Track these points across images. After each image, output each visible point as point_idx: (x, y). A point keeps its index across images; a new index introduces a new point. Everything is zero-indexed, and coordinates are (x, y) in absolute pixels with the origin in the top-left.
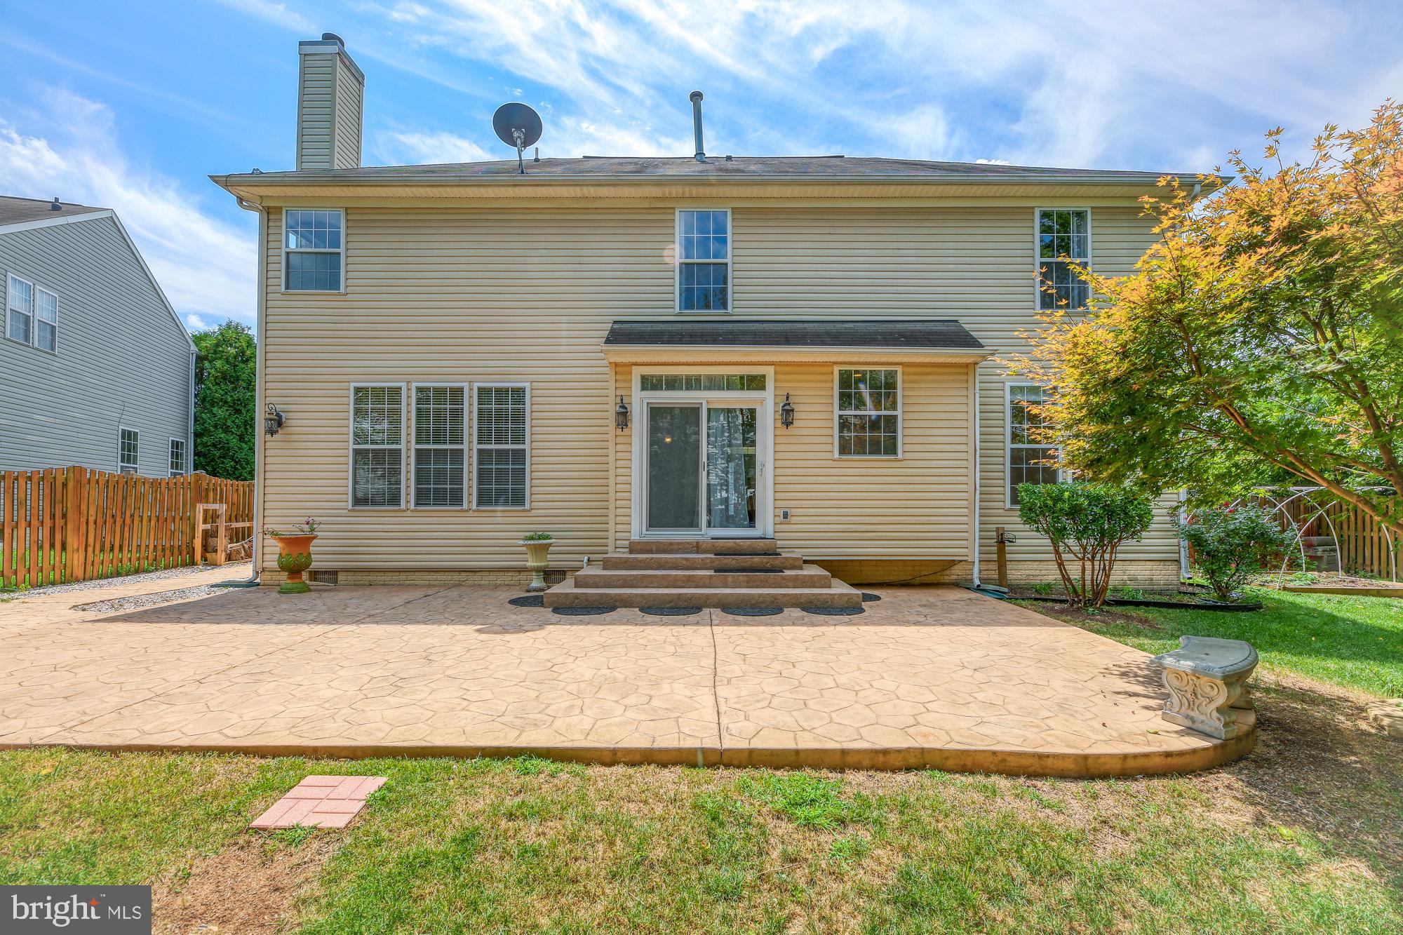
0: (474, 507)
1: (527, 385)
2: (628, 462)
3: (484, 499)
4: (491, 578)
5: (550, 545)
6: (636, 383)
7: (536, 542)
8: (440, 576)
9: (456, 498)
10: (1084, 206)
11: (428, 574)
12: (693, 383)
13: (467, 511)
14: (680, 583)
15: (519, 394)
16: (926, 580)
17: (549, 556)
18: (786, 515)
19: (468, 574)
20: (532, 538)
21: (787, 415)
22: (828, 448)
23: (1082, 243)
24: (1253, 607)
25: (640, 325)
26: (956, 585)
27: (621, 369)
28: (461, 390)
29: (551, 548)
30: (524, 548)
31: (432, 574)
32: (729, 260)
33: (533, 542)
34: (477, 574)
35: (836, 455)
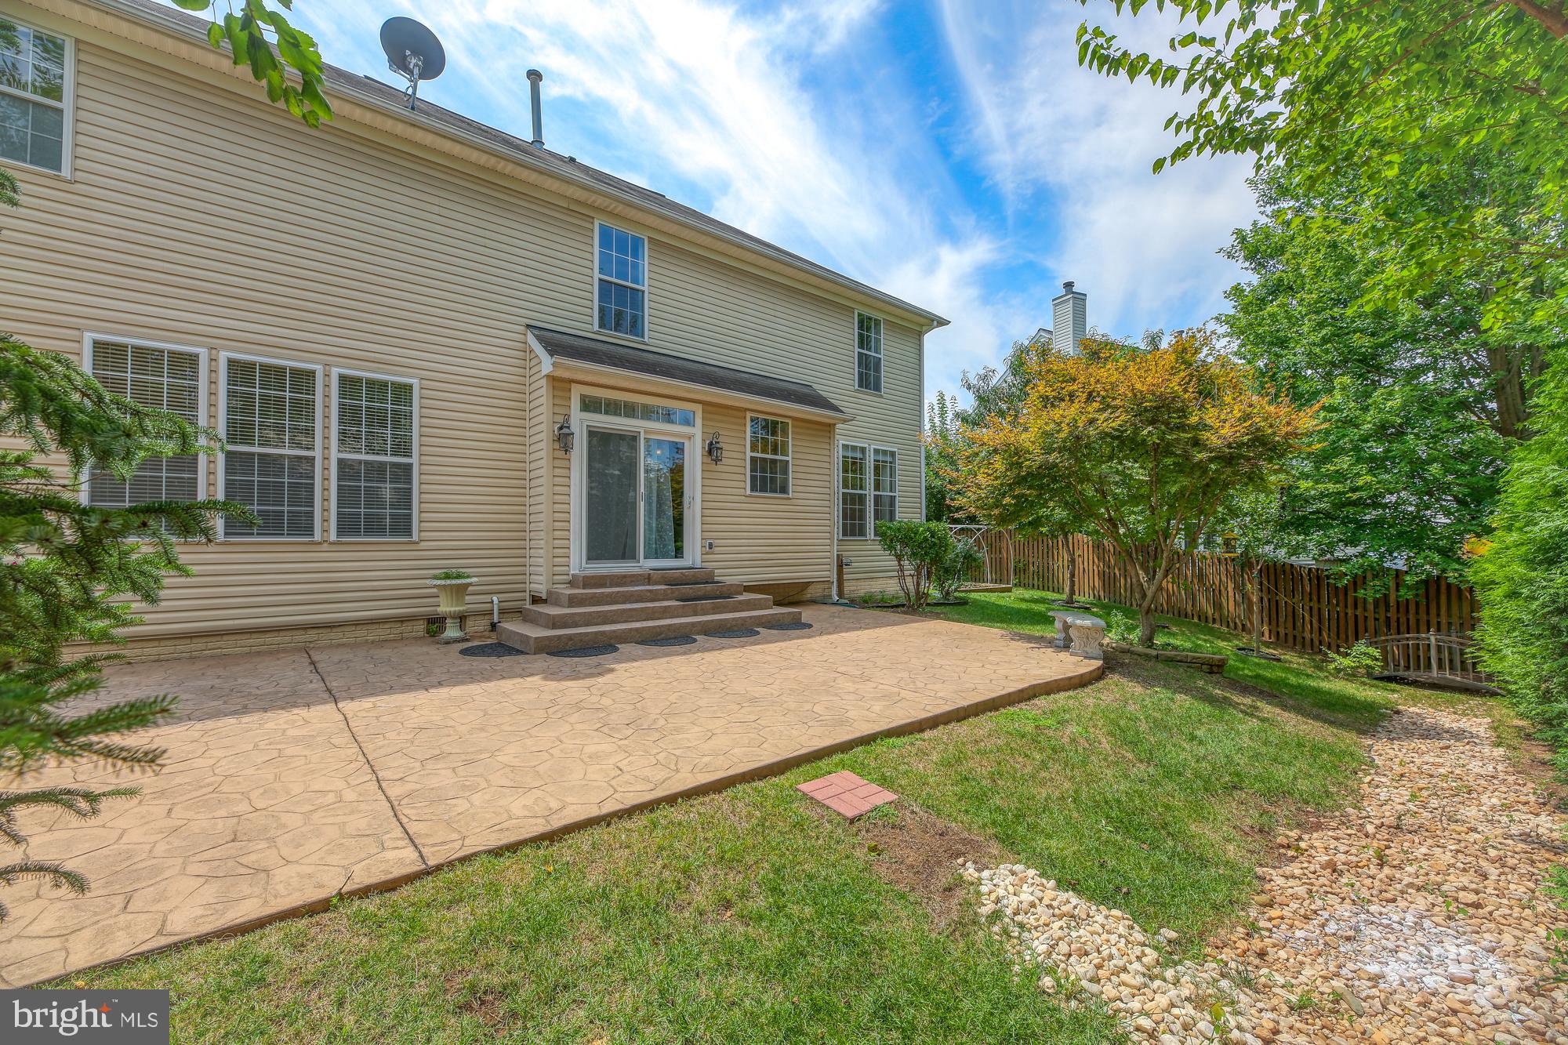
0: (333, 537)
1: (415, 382)
2: (567, 488)
3: (348, 525)
4: (358, 633)
5: (470, 584)
6: (575, 403)
7: (454, 582)
8: (269, 639)
9: (302, 525)
10: (880, 316)
11: (248, 636)
12: (630, 410)
13: (320, 543)
14: (657, 615)
15: (403, 392)
16: (791, 599)
17: (467, 598)
18: (711, 546)
19: (320, 631)
20: (448, 577)
21: (713, 451)
22: (742, 484)
23: (878, 341)
24: (963, 603)
25: (559, 336)
26: (814, 602)
27: (559, 385)
28: (311, 374)
29: (470, 588)
30: (435, 590)
31: (254, 636)
32: (646, 288)
33: (448, 582)
34: (334, 630)
35: (748, 492)
